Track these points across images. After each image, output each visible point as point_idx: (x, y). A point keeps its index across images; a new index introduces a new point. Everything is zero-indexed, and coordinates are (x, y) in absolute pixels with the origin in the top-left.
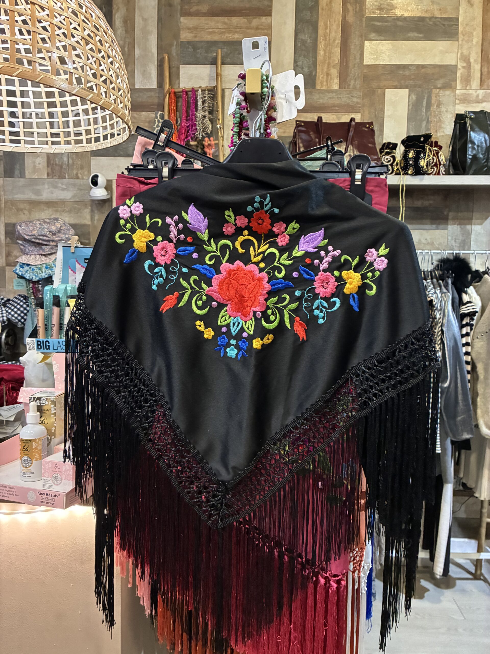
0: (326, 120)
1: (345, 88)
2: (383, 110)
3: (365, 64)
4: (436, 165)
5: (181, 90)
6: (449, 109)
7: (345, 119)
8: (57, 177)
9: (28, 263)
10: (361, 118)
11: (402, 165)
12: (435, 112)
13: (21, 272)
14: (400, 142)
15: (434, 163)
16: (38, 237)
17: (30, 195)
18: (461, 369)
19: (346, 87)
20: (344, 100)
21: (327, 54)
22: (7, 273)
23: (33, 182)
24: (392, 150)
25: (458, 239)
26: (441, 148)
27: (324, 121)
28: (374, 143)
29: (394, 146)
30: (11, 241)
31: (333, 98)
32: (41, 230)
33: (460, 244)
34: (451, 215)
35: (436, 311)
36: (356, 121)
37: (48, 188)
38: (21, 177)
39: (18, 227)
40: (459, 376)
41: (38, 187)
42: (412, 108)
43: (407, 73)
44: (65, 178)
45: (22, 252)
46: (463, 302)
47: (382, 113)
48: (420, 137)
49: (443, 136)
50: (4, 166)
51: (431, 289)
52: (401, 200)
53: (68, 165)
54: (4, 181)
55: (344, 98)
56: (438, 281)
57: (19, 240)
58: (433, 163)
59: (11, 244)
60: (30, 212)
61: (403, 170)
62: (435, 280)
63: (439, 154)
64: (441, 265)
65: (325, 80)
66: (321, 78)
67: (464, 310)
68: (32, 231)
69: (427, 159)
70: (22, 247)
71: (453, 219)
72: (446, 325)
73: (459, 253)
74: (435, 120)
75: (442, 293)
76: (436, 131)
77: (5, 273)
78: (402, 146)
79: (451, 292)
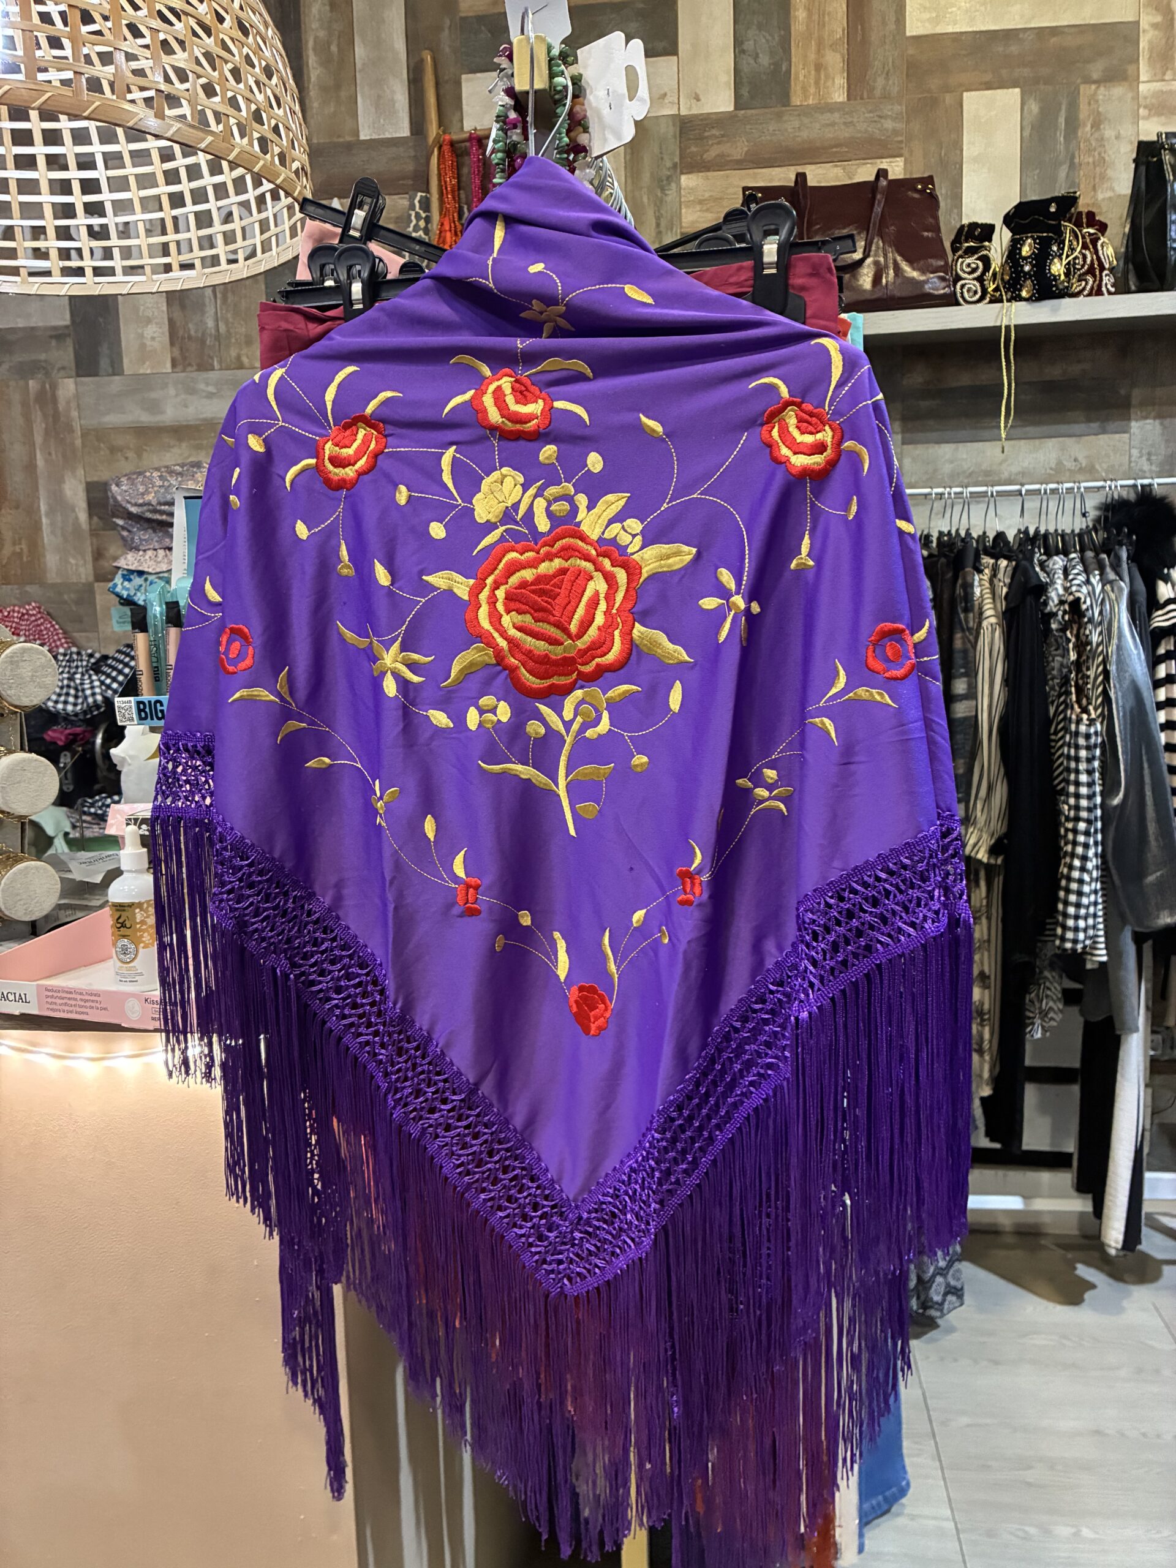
0: (819, 182)
1: (862, 98)
2: (958, 145)
3: (908, 34)
4: (1091, 271)
5: (468, 135)
6: (1122, 132)
7: (865, 173)
8: (195, 367)
9: (140, 568)
10: (905, 169)
11: (1007, 278)
12: (1088, 140)
13: (128, 589)
14: (1002, 219)
15: (1086, 267)
16: (158, 508)
17: (137, 415)
18: (1154, 762)
19: (865, 96)
20: (862, 126)
21: (815, 17)
22: (98, 597)
23: (143, 383)
24: (982, 241)
25: (1156, 455)
26: (1103, 228)
27: (812, 182)
28: (937, 229)
29: (987, 231)
30: (101, 524)
31: (833, 124)
32: (162, 490)
33: (1161, 464)
34: (1137, 394)
35: (1090, 626)
36: (891, 177)
37: (177, 395)
38: (114, 374)
39: (114, 488)
40: (1147, 779)
41: (153, 395)
42: (1030, 135)
43: (1014, 49)
44: (213, 369)
45: (125, 546)
46: (1158, 601)
47: (958, 152)
48: (1047, 202)
49: (1110, 198)
50: (74, 348)
51: (1078, 574)
52: (1004, 364)
53: (218, 337)
54: (76, 384)
55: (862, 124)
56: (1097, 555)
57: (118, 517)
58: (1083, 266)
59: (104, 530)
60: (139, 454)
61: (1009, 290)
62: (1090, 554)
63: (1099, 244)
64: (1106, 518)
65: (812, 82)
66: (801, 78)
67: (1160, 620)
68: (143, 494)
69: (1068, 256)
70: (125, 533)
71: (1142, 404)
72: (1114, 657)
73: (1150, 485)
74: (1091, 160)
75: (1104, 581)
76: (1094, 188)
77: (95, 598)
78: (1006, 230)
79: (1127, 579)
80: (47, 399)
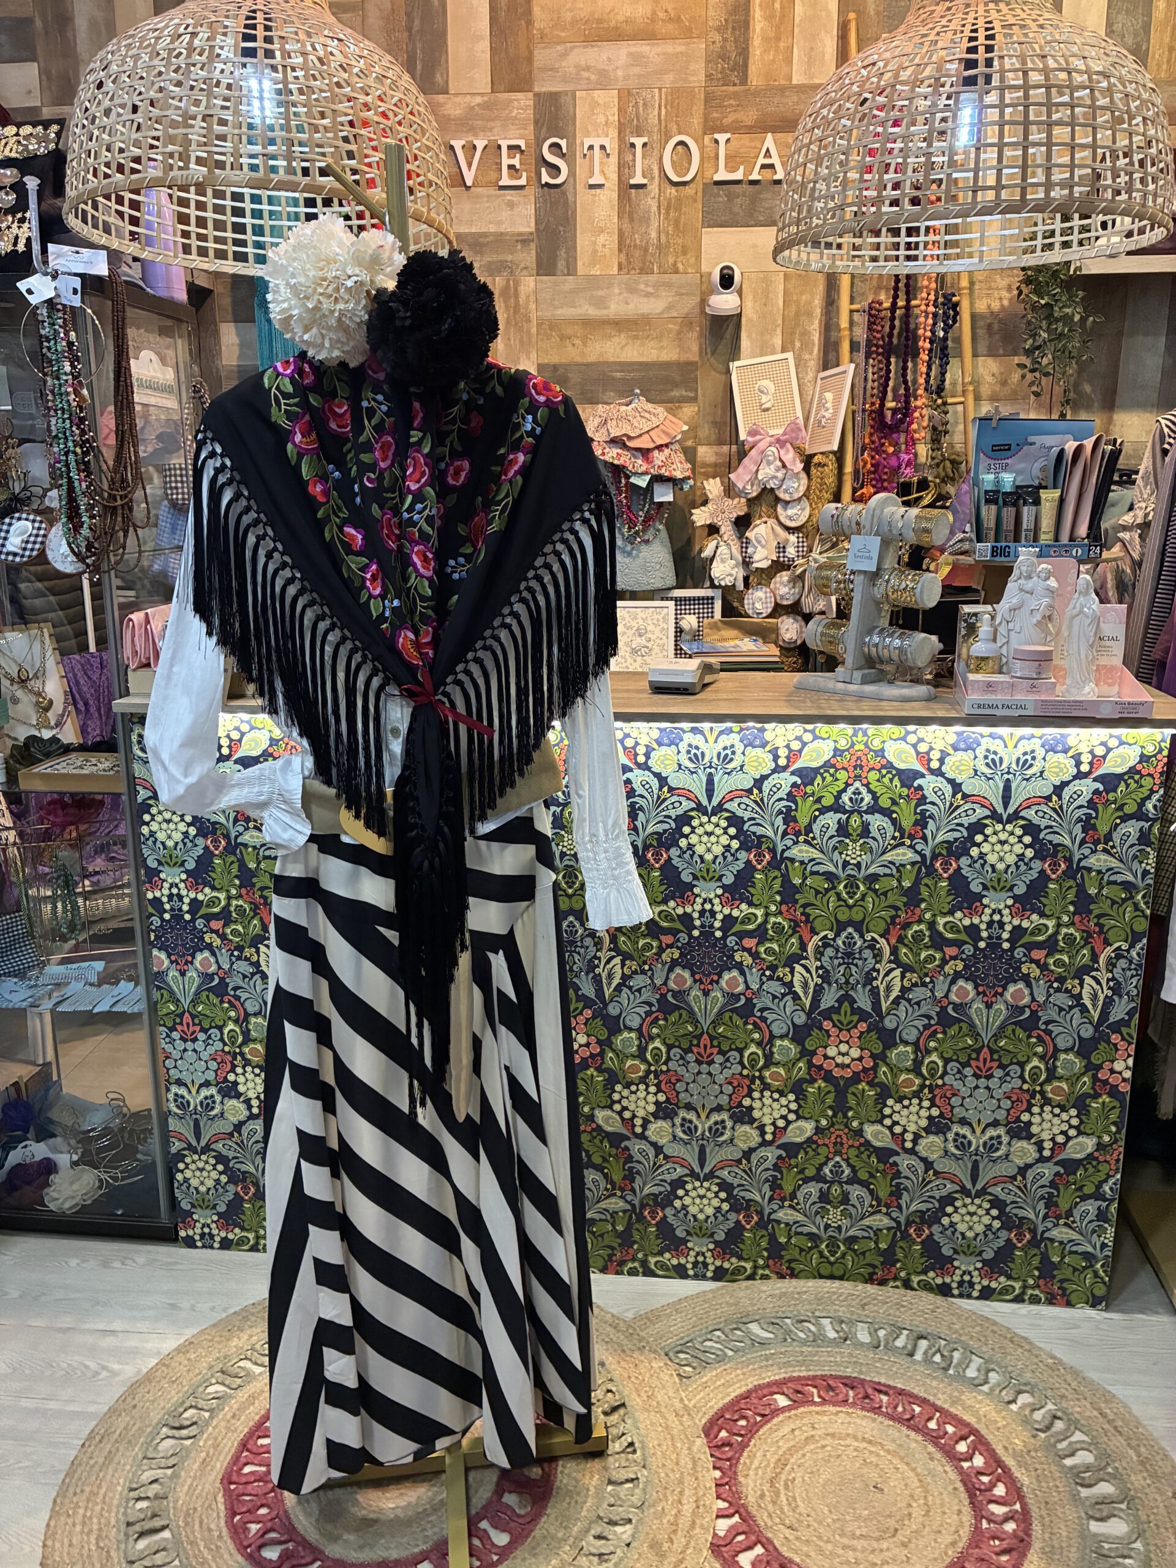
8: (638, 271)
17: (585, 309)
23: (594, 282)
37: (620, 294)
38: (568, 274)
41: (600, 293)
44: (652, 273)
50: (537, 251)
53: (659, 247)
54: (536, 281)
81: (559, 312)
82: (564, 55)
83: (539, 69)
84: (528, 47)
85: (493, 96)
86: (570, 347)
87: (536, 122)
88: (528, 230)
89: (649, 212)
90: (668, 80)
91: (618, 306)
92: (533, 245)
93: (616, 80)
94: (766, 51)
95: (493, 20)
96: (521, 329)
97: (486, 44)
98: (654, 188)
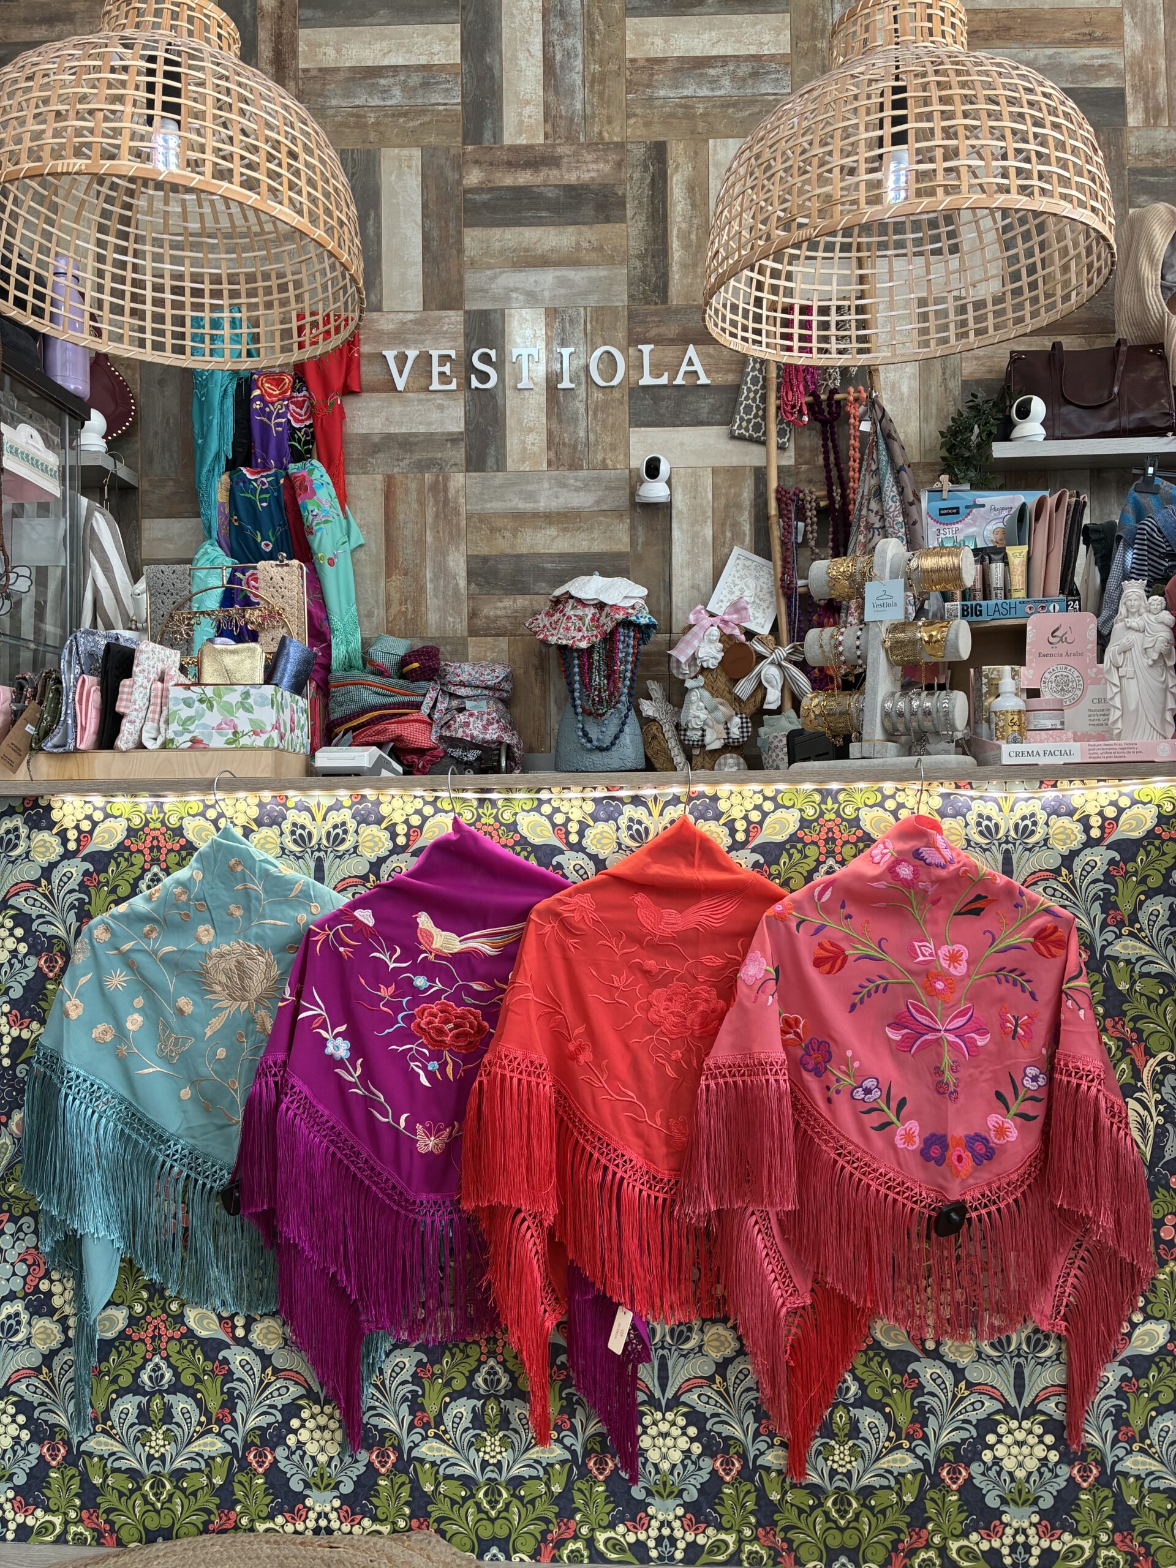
8: (567, 467)
17: (515, 503)
23: (522, 476)
30: (477, 590)
37: (550, 489)
38: (498, 471)
41: (530, 488)
44: (582, 469)
50: (466, 450)
53: (587, 444)
54: (465, 477)
60: (515, 534)
80: (439, 489)
81: (488, 505)
82: (493, 278)
83: (469, 290)
84: (459, 272)
85: (425, 314)
86: (500, 540)
87: (466, 335)
88: (458, 430)
89: (577, 413)
90: (593, 301)
91: (547, 500)
92: (462, 444)
93: (543, 299)
94: (684, 276)
95: (426, 249)
96: (450, 522)
97: (419, 268)
98: (582, 392)
